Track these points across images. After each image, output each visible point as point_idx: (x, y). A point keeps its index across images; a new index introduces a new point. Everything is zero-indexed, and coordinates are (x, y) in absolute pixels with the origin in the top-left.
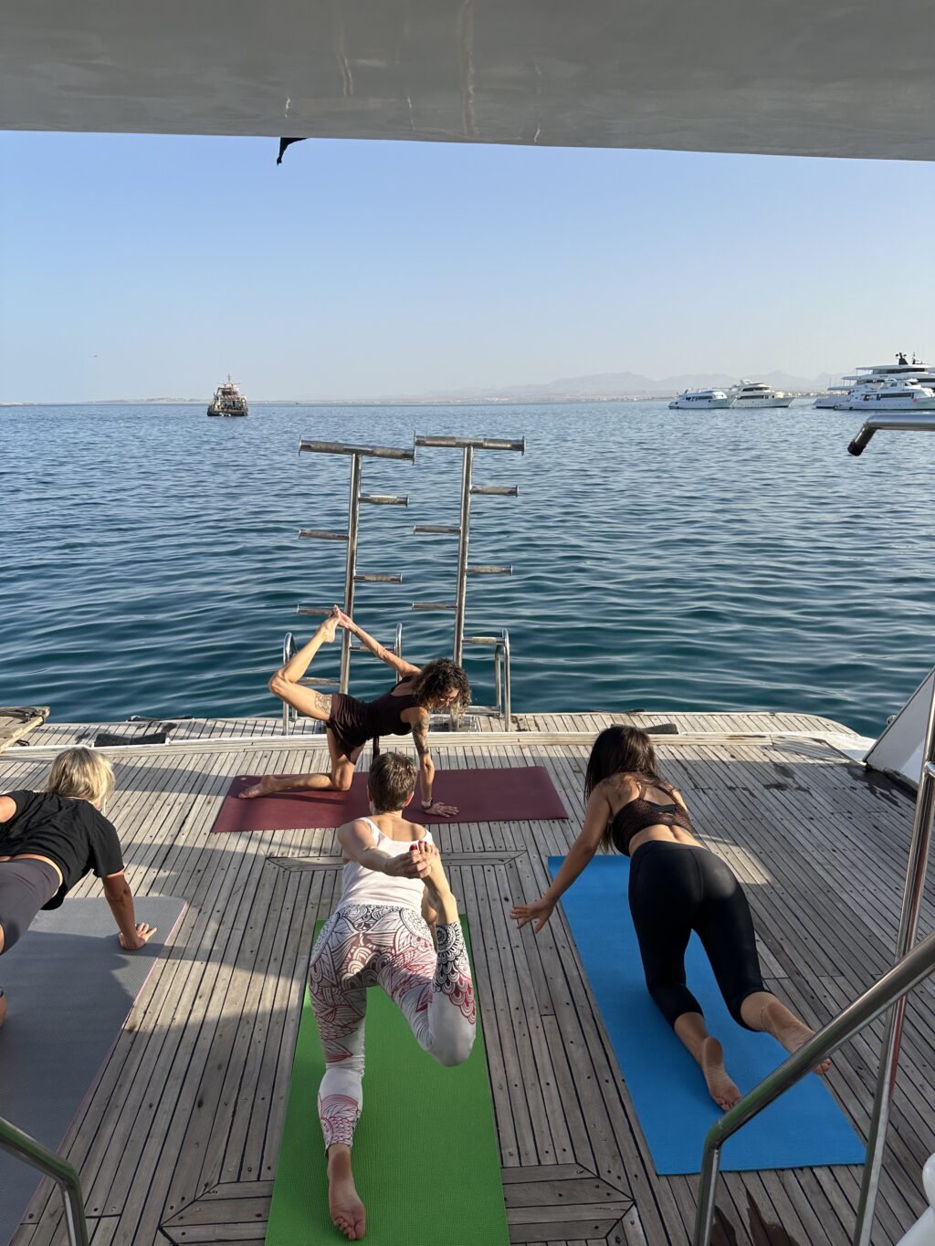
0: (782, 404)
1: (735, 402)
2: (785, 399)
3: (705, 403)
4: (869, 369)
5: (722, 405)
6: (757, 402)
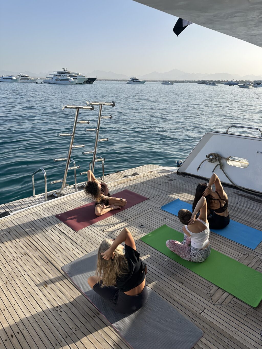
0: (33, 81)
1: (19, 80)
3: (10, 80)
4: (56, 72)
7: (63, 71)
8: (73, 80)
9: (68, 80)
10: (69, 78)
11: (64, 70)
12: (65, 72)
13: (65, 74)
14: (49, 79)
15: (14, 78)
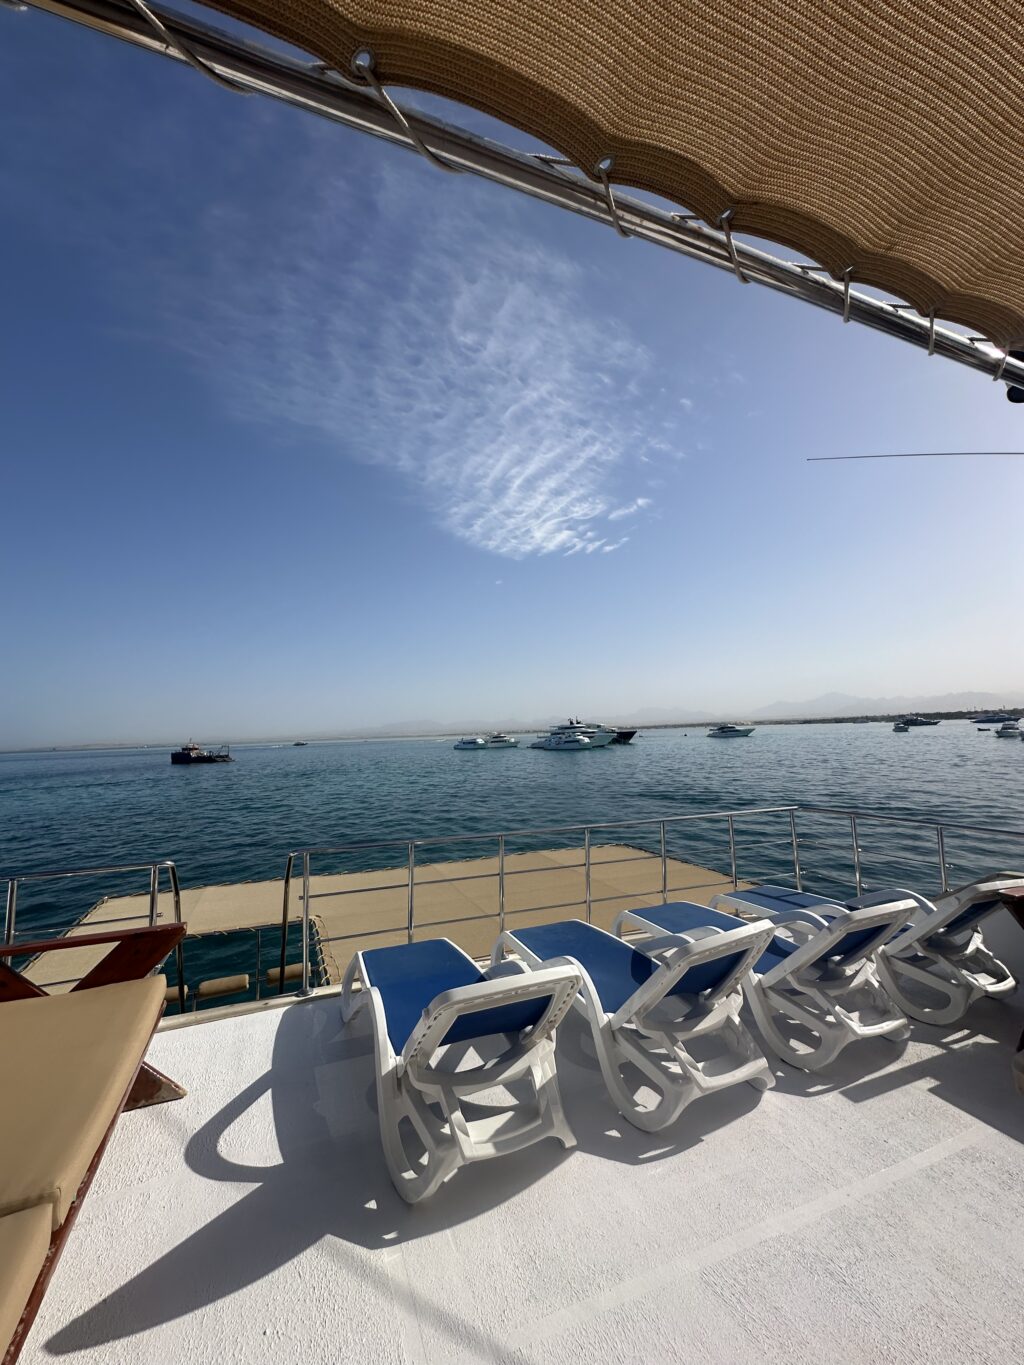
0: (514, 746)
1: (489, 745)
2: (517, 743)
3: (471, 746)
4: (556, 727)
5: (482, 747)
6: (501, 744)
7: (568, 724)
8: (587, 740)
9: (578, 741)
10: (581, 737)
11: (572, 723)
12: (571, 727)
13: (573, 730)
14: (543, 740)
15: (480, 741)
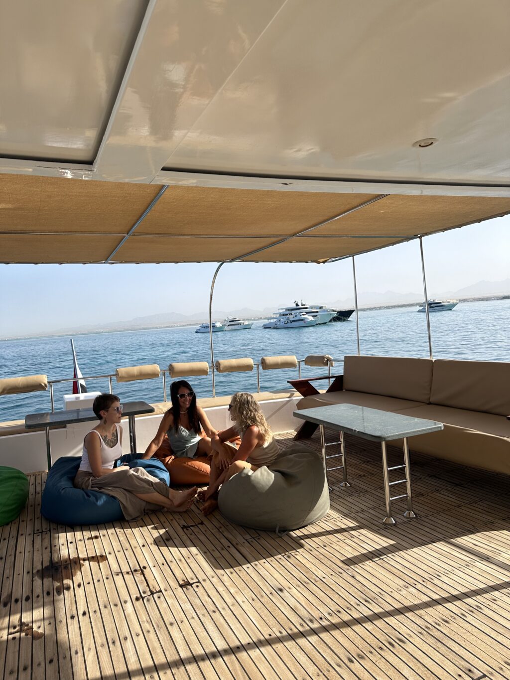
1: (226, 328)
2: (248, 325)
3: (212, 329)
4: (284, 309)
5: (220, 330)
6: (236, 327)
7: (294, 306)
8: (311, 318)
9: (303, 320)
10: (306, 316)
11: (297, 305)
12: (297, 308)
13: (299, 311)
15: (218, 325)
